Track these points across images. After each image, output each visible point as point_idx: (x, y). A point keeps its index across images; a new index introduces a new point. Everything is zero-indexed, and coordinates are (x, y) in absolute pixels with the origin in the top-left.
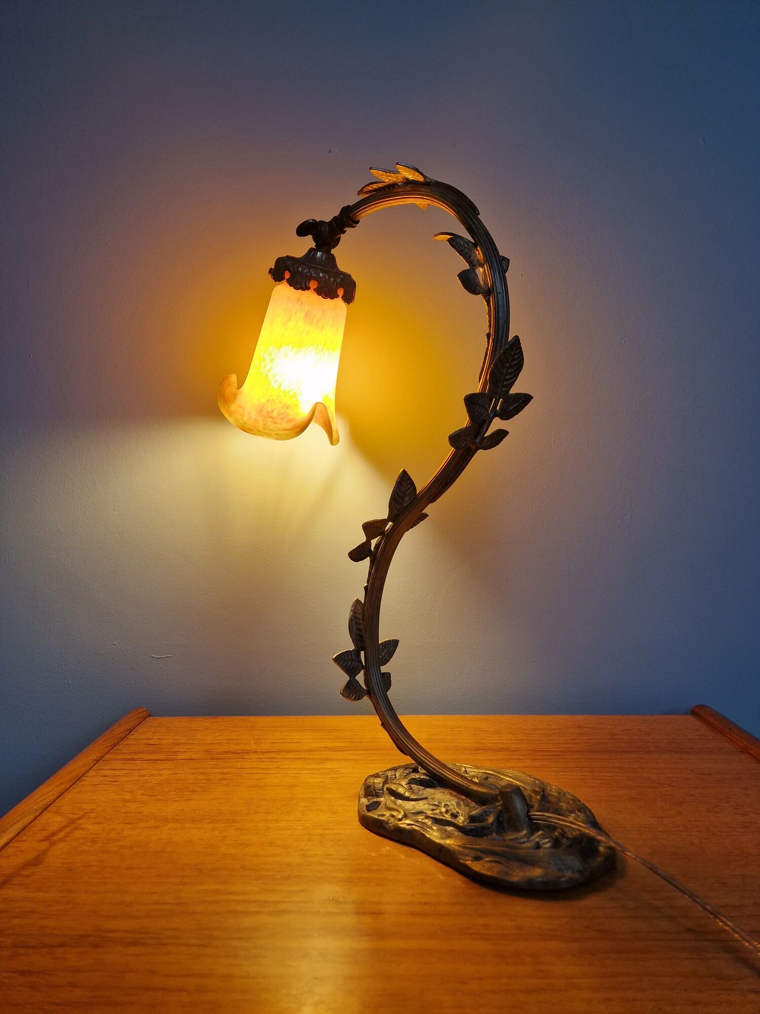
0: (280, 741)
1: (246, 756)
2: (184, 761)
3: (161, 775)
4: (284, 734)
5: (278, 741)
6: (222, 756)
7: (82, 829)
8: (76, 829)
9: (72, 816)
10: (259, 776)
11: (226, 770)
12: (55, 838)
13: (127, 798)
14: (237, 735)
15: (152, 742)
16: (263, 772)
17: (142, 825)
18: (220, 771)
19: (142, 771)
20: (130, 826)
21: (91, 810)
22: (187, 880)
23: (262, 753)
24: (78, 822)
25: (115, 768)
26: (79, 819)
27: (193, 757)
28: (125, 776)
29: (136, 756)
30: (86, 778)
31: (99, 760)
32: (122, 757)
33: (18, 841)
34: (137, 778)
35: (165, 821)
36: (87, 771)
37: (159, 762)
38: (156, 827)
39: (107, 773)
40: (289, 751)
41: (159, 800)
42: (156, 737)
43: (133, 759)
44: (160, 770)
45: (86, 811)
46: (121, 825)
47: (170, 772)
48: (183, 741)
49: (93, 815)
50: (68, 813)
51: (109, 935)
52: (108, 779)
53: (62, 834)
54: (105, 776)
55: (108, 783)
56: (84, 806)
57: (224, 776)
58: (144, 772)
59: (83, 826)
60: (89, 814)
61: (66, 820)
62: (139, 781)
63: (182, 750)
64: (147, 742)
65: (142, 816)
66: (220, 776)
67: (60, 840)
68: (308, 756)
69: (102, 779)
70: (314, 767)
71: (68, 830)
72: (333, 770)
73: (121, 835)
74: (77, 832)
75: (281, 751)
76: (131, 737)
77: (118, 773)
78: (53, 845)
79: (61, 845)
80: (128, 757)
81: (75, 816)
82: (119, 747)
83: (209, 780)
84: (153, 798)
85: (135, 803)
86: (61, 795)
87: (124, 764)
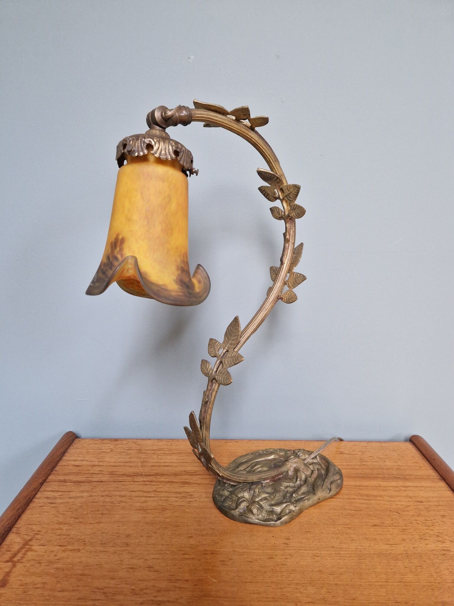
0: (157, 464)
1: (136, 479)
2: (96, 483)
3: (82, 497)
4: (160, 457)
5: (155, 464)
6: (120, 479)
7: (32, 550)
8: (28, 550)
9: (26, 537)
10: (143, 499)
11: (123, 493)
12: (15, 559)
13: (60, 520)
14: (131, 457)
15: (77, 463)
16: (145, 494)
17: (70, 547)
18: (118, 493)
19: (71, 493)
20: (63, 548)
21: (39, 531)
23: (146, 475)
24: (30, 543)
26: (31, 540)
27: (104, 479)
28: (61, 498)
29: (66, 478)
30: (35, 500)
31: (44, 482)
32: (59, 478)
34: (67, 500)
35: (84, 544)
36: (36, 494)
37: (82, 484)
38: (79, 550)
39: (49, 494)
40: (162, 475)
41: (80, 522)
42: (80, 459)
44: (82, 492)
45: (34, 533)
46: (57, 547)
47: (88, 494)
48: (96, 463)
49: (38, 537)
50: (24, 535)
52: (49, 501)
53: (20, 555)
54: (47, 498)
55: (49, 505)
56: (34, 527)
57: (122, 499)
58: (72, 494)
59: (33, 548)
60: (37, 536)
61: (23, 542)
62: (68, 503)
63: (96, 472)
64: (74, 463)
65: (70, 539)
66: (119, 499)
67: (19, 561)
68: (174, 480)
69: (46, 500)
70: (178, 490)
71: (23, 551)
72: (189, 494)
73: (56, 558)
74: (29, 553)
75: (157, 474)
76: (64, 458)
77: (56, 494)
78: (14, 566)
79: (19, 566)
80: (62, 478)
81: (29, 538)
82: (57, 468)
83: (112, 502)
84: (77, 520)
85: (65, 525)
86: (19, 516)
87: (59, 486)
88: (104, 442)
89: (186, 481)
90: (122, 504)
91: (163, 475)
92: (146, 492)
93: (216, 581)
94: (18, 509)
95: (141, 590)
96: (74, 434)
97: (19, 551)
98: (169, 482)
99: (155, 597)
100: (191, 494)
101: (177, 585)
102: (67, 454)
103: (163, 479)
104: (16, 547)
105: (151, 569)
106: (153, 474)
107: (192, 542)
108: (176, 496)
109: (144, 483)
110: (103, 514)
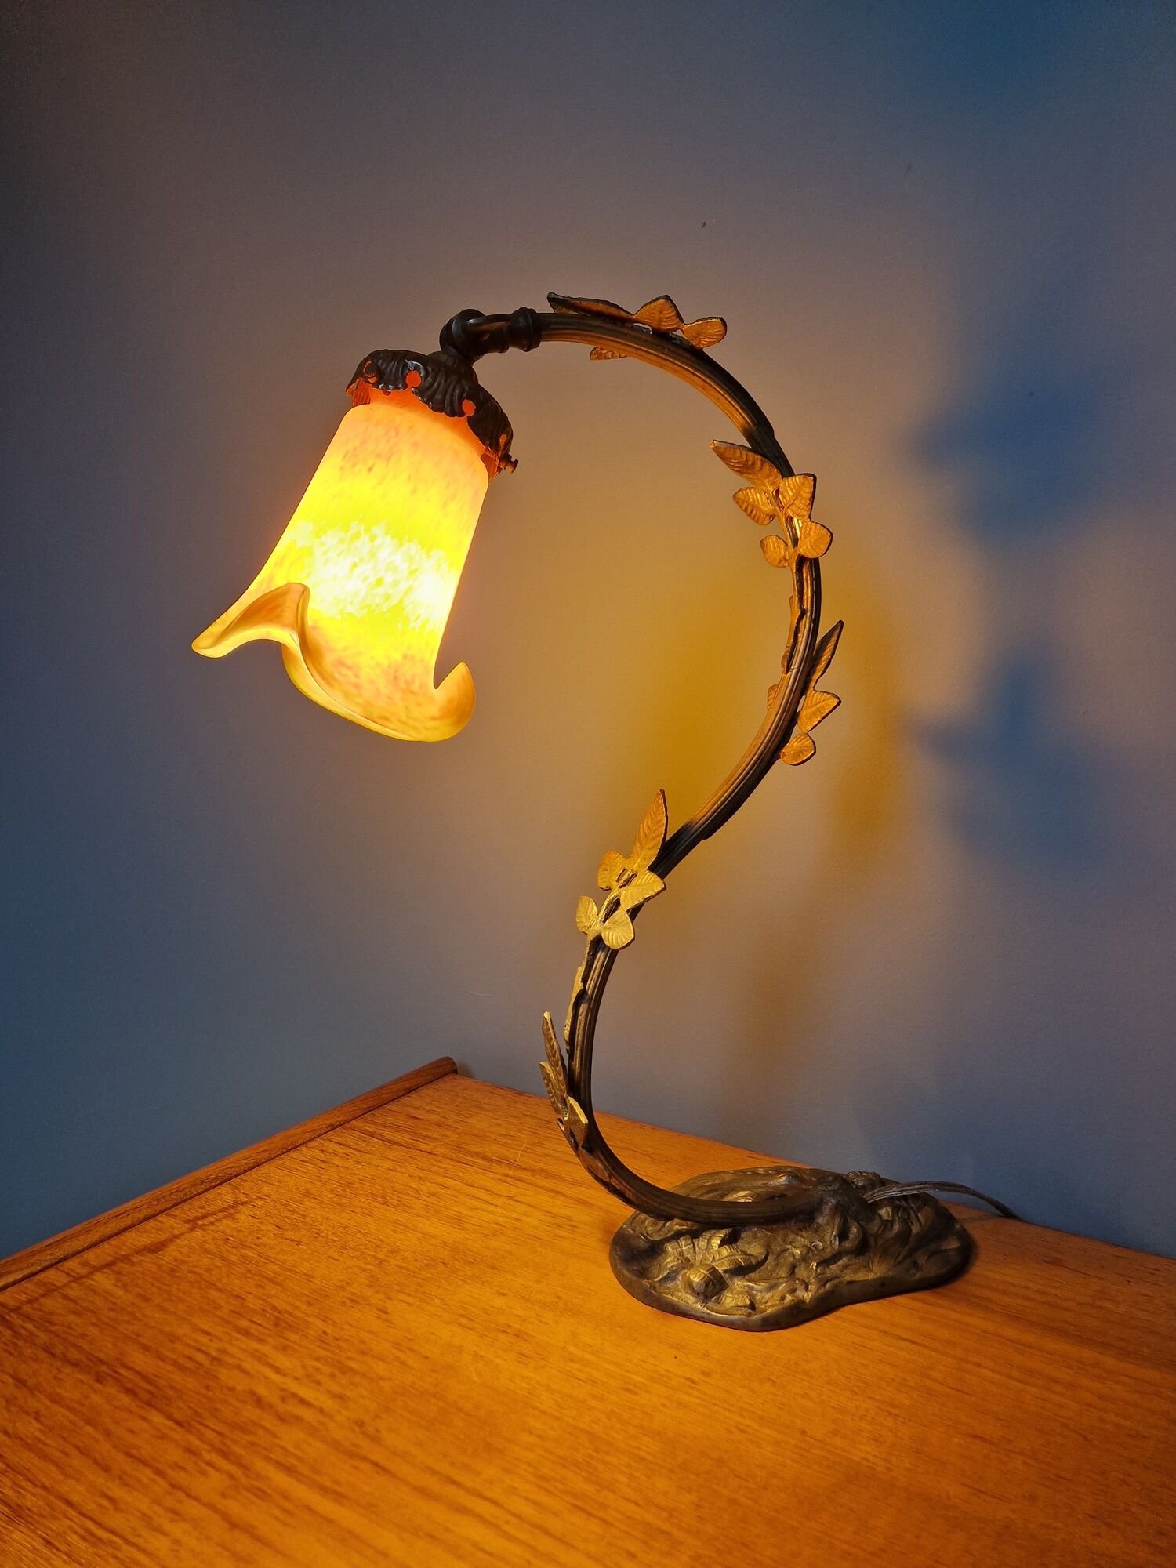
0: (558, 1155)
1: (494, 1167)
2: (420, 1153)
3: (378, 1167)
5: (555, 1154)
6: (467, 1159)
7: (234, 1219)
8: (231, 1216)
9: (242, 1196)
10: (477, 1204)
11: (450, 1182)
12: (200, 1223)
13: (313, 1190)
14: (519, 1129)
15: (418, 1113)
16: (488, 1197)
17: (289, 1234)
18: (443, 1180)
19: (365, 1156)
20: (278, 1232)
21: (267, 1195)
23: (517, 1167)
24: (240, 1208)
25: (343, 1142)
26: (244, 1203)
27: (438, 1150)
28: (342, 1158)
29: (379, 1130)
30: (303, 1149)
31: (337, 1127)
32: (366, 1127)
33: (169, 1215)
34: (350, 1164)
35: (316, 1237)
36: (312, 1140)
37: (395, 1146)
38: (298, 1243)
39: (331, 1147)
40: (550, 1175)
42: (429, 1108)
43: (374, 1135)
44: (385, 1159)
45: (261, 1195)
46: (271, 1228)
47: (390, 1166)
48: (449, 1122)
49: (260, 1203)
50: (243, 1193)
52: (322, 1156)
53: (211, 1219)
54: (323, 1151)
55: (317, 1162)
56: (266, 1187)
57: (439, 1190)
58: (365, 1158)
59: (239, 1216)
60: (258, 1201)
61: (232, 1202)
62: (348, 1168)
63: (434, 1136)
64: (412, 1111)
65: (302, 1222)
66: (434, 1189)
67: (203, 1227)
69: (318, 1154)
70: (555, 1210)
71: (221, 1215)
72: (572, 1223)
73: (257, 1241)
74: (226, 1222)
75: (541, 1171)
76: (404, 1100)
77: (340, 1150)
78: (192, 1230)
79: (198, 1234)
80: (372, 1129)
81: (244, 1199)
83: (417, 1191)
84: (337, 1199)
85: (313, 1200)
86: (260, 1164)
87: (358, 1139)
88: (496, 1092)
90: (431, 1199)
92: (492, 1193)
93: (478, 1381)
94: (264, 1151)
95: (337, 1339)
96: (455, 1064)
97: (213, 1214)
98: (552, 1191)
99: (350, 1358)
100: (575, 1224)
101: (403, 1357)
102: (413, 1095)
103: (543, 1182)
104: (215, 1206)
105: (384, 1316)
106: (537, 1168)
107: (498, 1302)
108: (542, 1217)
109: (503, 1178)
110: (385, 1203)
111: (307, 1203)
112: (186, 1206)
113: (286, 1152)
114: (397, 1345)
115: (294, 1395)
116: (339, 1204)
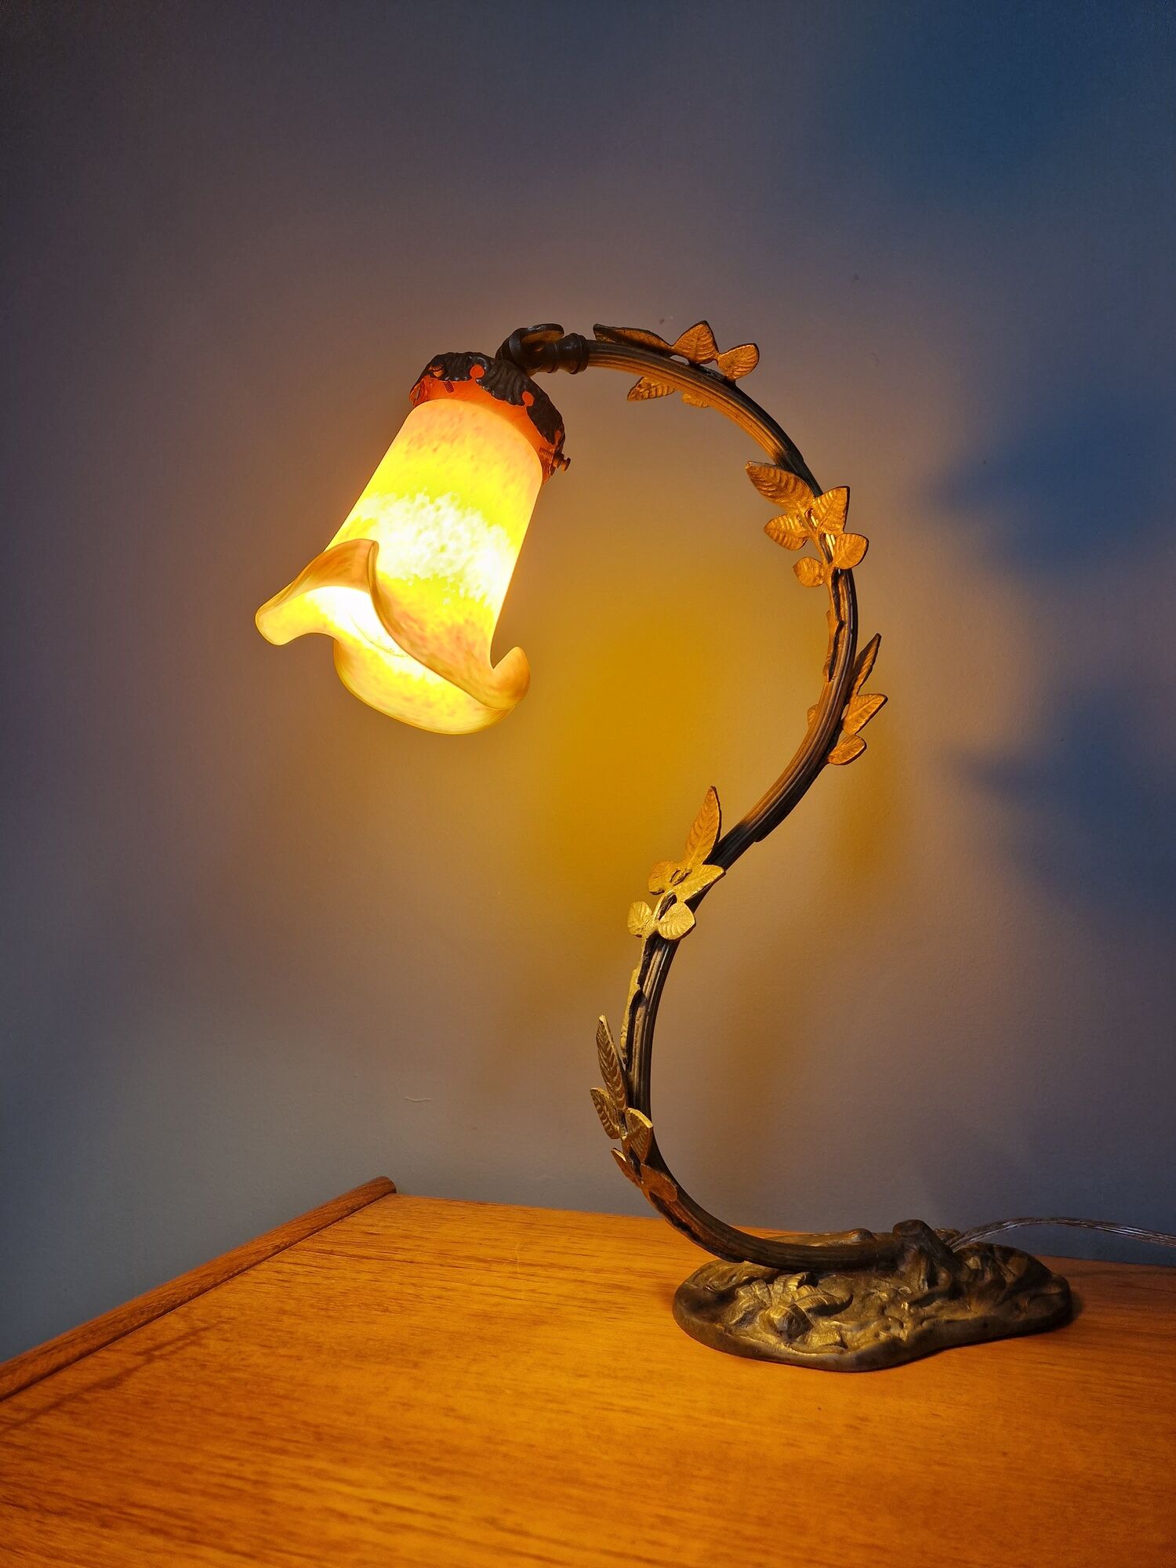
0: (561, 1250)
1: (494, 1267)
2: (400, 1263)
3: (355, 1280)
4: (573, 1239)
5: (557, 1249)
6: (458, 1263)
7: (200, 1345)
8: (192, 1343)
9: (199, 1324)
10: (496, 1300)
11: (452, 1285)
12: (157, 1353)
13: (287, 1308)
14: (501, 1233)
15: (373, 1230)
16: (505, 1293)
17: (282, 1351)
18: (442, 1284)
19: (333, 1271)
20: (265, 1351)
21: (229, 1319)
22: (291, 1447)
23: (523, 1264)
24: (202, 1334)
25: (299, 1262)
26: (206, 1329)
27: (418, 1258)
28: (306, 1275)
29: (337, 1248)
30: (252, 1272)
31: (284, 1249)
32: (319, 1246)
33: (108, 1350)
34: (319, 1280)
35: (318, 1350)
36: (259, 1262)
37: (365, 1260)
38: (299, 1358)
39: (286, 1267)
40: (564, 1268)
42: (384, 1224)
43: (332, 1253)
44: (358, 1272)
45: (222, 1319)
46: (255, 1348)
47: (370, 1277)
48: (416, 1234)
49: (227, 1327)
50: (198, 1320)
51: (135, 1511)
52: (280, 1277)
53: (170, 1348)
54: (279, 1272)
55: (277, 1282)
56: (223, 1312)
57: (444, 1293)
58: (334, 1273)
59: (205, 1341)
60: (223, 1325)
61: (188, 1330)
62: (319, 1284)
63: (406, 1247)
64: (365, 1229)
65: (291, 1338)
66: (436, 1292)
68: (590, 1279)
69: (273, 1275)
70: (591, 1296)
71: (180, 1343)
73: (244, 1363)
74: (191, 1349)
75: (552, 1265)
76: (350, 1219)
77: (299, 1269)
78: (149, 1361)
79: (160, 1364)
80: (328, 1248)
81: (203, 1325)
82: (324, 1232)
83: (417, 1296)
84: (323, 1313)
85: (293, 1317)
86: (203, 1291)
87: (315, 1257)
88: (454, 1204)
89: (622, 1284)
90: (438, 1301)
91: (566, 1267)
92: (511, 1290)
93: (609, 1460)
94: (206, 1276)
95: (407, 1443)
96: (391, 1183)
97: (169, 1343)
98: (575, 1281)
99: (436, 1459)
101: (503, 1449)
102: (358, 1215)
103: (562, 1274)
104: (169, 1336)
105: (452, 1413)
106: (546, 1263)
107: (582, 1384)
108: (581, 1304)
109: (511, 1275)
110: (386, 1310)
111: (288, 1321)
112: (128, 1340)
113: (233, 1276)
114: (489, 1440)
115: (386, 1505)
116: (329, 1317)
